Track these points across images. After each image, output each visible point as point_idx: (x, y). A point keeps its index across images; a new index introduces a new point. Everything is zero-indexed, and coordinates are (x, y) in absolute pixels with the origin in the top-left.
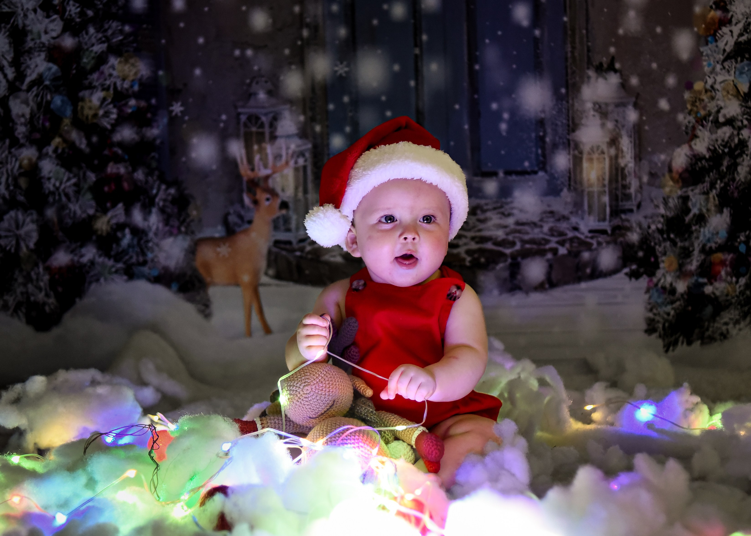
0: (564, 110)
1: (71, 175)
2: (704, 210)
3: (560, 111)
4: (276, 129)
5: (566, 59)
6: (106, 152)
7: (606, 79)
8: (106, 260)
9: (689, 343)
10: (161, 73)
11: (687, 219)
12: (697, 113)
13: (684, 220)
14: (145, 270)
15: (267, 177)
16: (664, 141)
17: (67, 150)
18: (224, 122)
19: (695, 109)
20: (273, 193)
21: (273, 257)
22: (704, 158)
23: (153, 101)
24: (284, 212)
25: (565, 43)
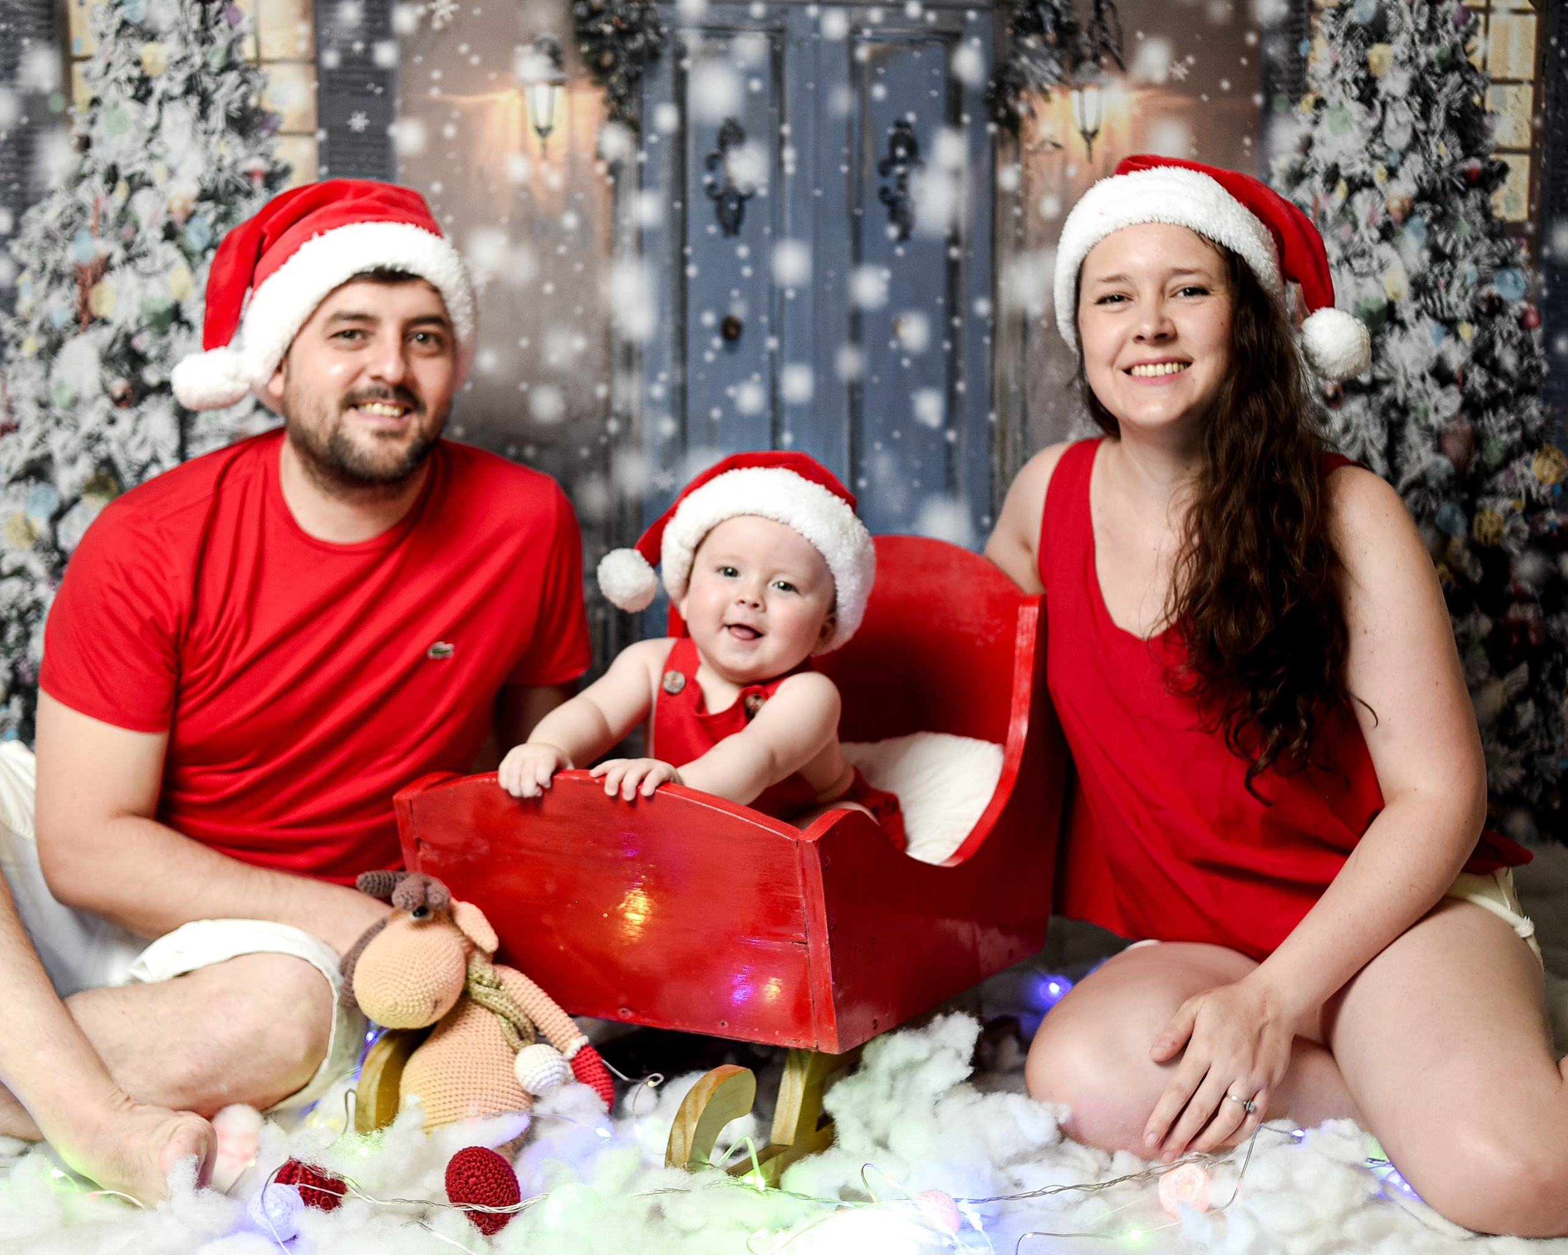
25: (990, 451)
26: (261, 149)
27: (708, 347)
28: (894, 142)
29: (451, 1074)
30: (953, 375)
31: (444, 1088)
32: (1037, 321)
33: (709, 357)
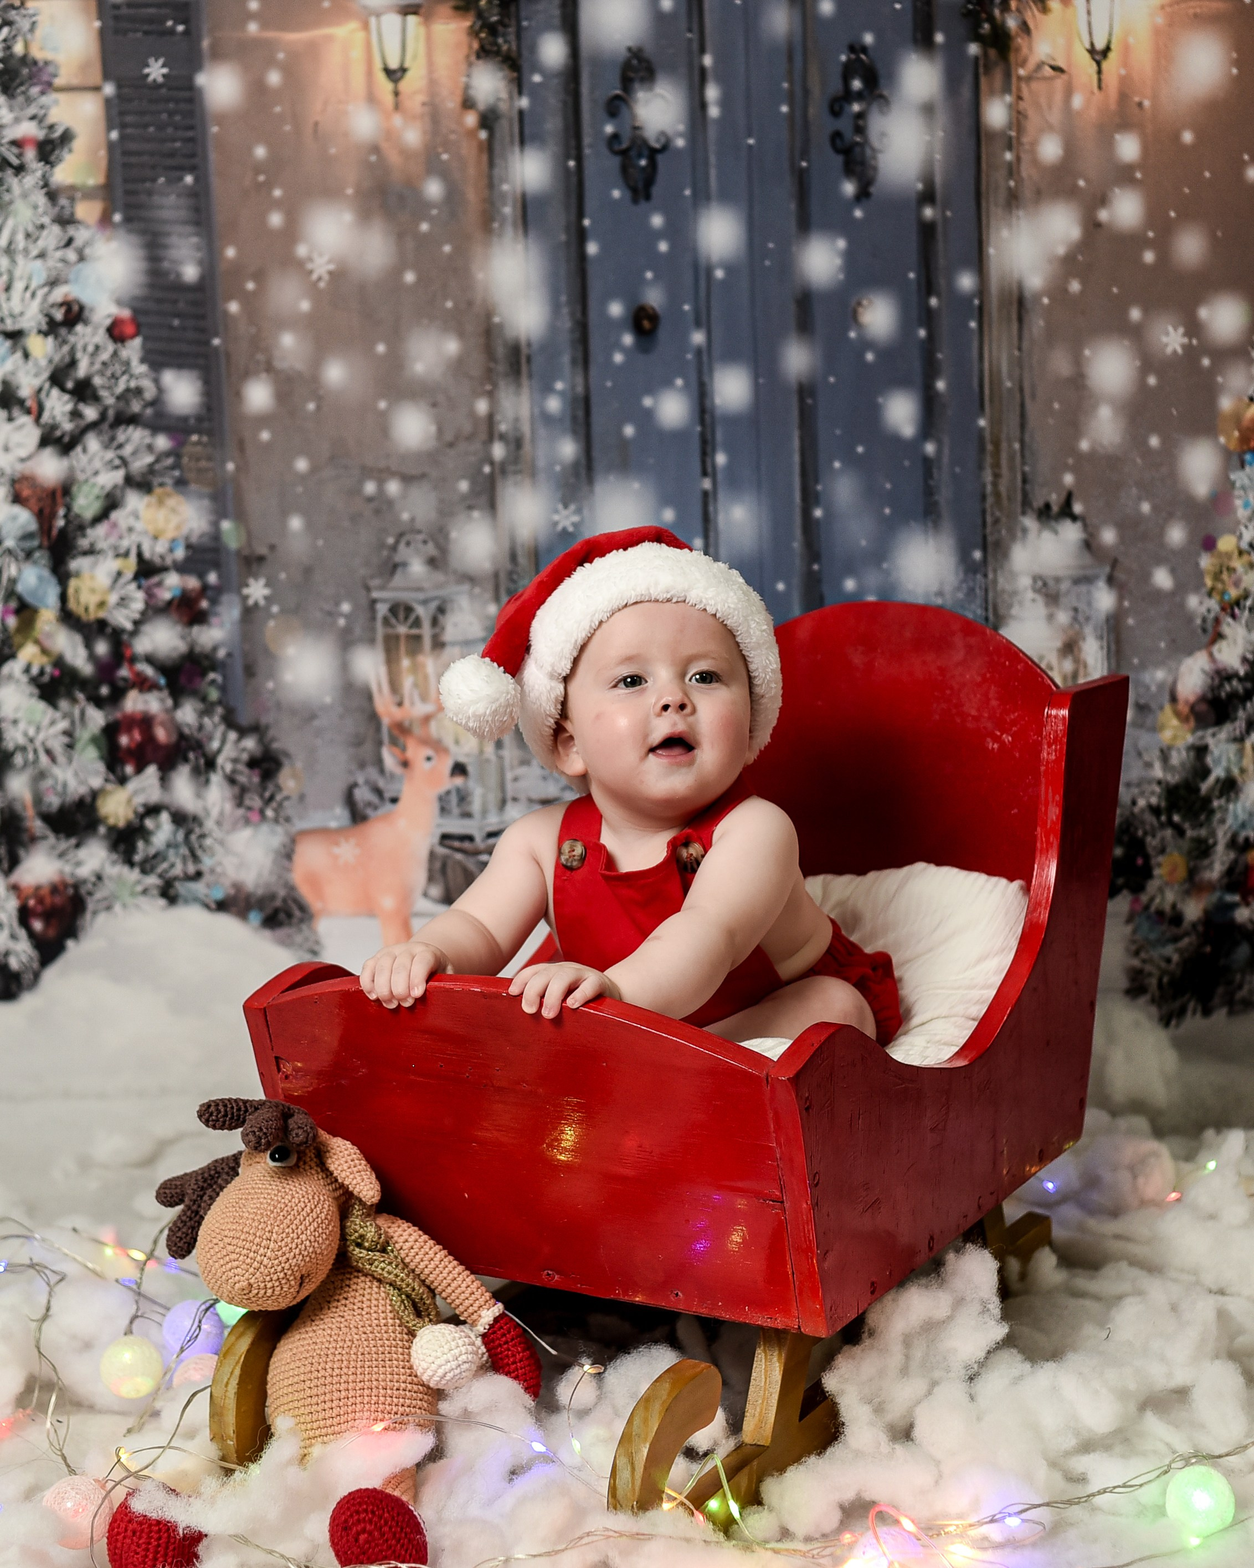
0: (978, 591)
1: (58, 715)
2: (1236, 771)
3: (971, 591)
4: (443, 629)
5: (984, 497)
6: (124, 672)
7: (1056, 532)
8: (125, 870)
9: (1207, 1012)
10: (226, 525)
11: (1205, 787)
12: (1223, 593)
13: (1198, 790)
14: (199, 888)
15: (427, 719)
16: (1163, 645)
17: (48, 669)
18: (346, 616)
19: (1219, 586)
20: (438, 746)
21: (438, 865)
22: (1235, 675)
23: (212, 578)
24: (459, 781)
25: (981, 467)
26: (32, 110)
27: (618, 346)
28: (848, 72)
29: (329, 1370)
30: (930, 370)
31: (322, 1389)
32: (1037, 297)
33: (618, 358)
